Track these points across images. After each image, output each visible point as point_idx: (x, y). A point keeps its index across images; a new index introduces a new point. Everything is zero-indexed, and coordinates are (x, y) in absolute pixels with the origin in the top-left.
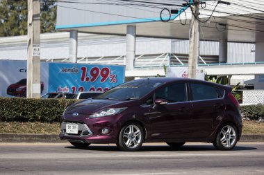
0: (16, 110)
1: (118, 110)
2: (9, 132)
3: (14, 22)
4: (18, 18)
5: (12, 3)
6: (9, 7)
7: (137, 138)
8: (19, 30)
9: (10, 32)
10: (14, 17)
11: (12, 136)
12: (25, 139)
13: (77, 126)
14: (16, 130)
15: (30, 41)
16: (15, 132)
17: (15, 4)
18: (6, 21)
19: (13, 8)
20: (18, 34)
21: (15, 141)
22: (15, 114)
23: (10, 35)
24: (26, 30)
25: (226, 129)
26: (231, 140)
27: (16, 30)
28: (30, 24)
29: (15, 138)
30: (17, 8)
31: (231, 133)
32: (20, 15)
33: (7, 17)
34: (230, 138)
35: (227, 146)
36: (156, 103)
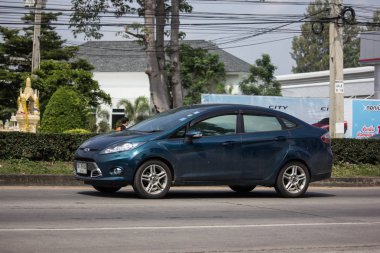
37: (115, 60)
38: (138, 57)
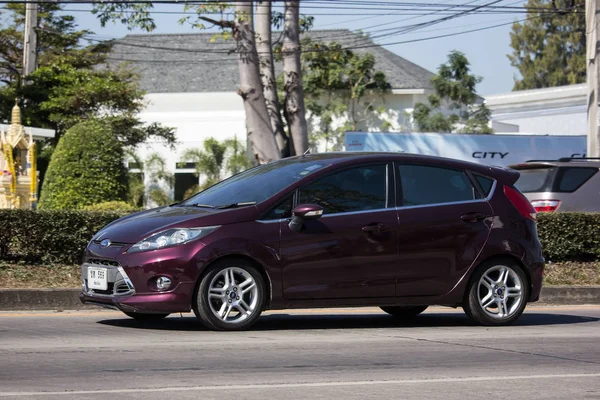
0: (571, 238)
1: (197, 232)
2: (556, 283)
3: (556, 57)
4: (564, 49)
5: (551, 19)
6: (544, 27)
7: (247, 298)
8: (567, 73)
9: (549, 79)
10: (555, 48)
11: (564, 291)
12: (590, 296)
13: (104, 270)
14: (571, 279)
15: (592, 95)
16: (570, 283)
17: (555, 21)
18: (540, 56)
19: (552, 29)
20: (564, 82)
21: (570, 302)
22: (568, 246)
23: (547, 85)
24: (584, 74)
25: (495, 275)
26: (510, 302)
27: (560, 74)
28: (592, 61)
29: (569, 296)
30: (560, 28)
31: (510, 283)
32: (568, 44)
33: (542, 47)
34: (506, 295)
35: (500, 315)
36: (297, 214)
37: (179, 70)
38: (222, 63)
